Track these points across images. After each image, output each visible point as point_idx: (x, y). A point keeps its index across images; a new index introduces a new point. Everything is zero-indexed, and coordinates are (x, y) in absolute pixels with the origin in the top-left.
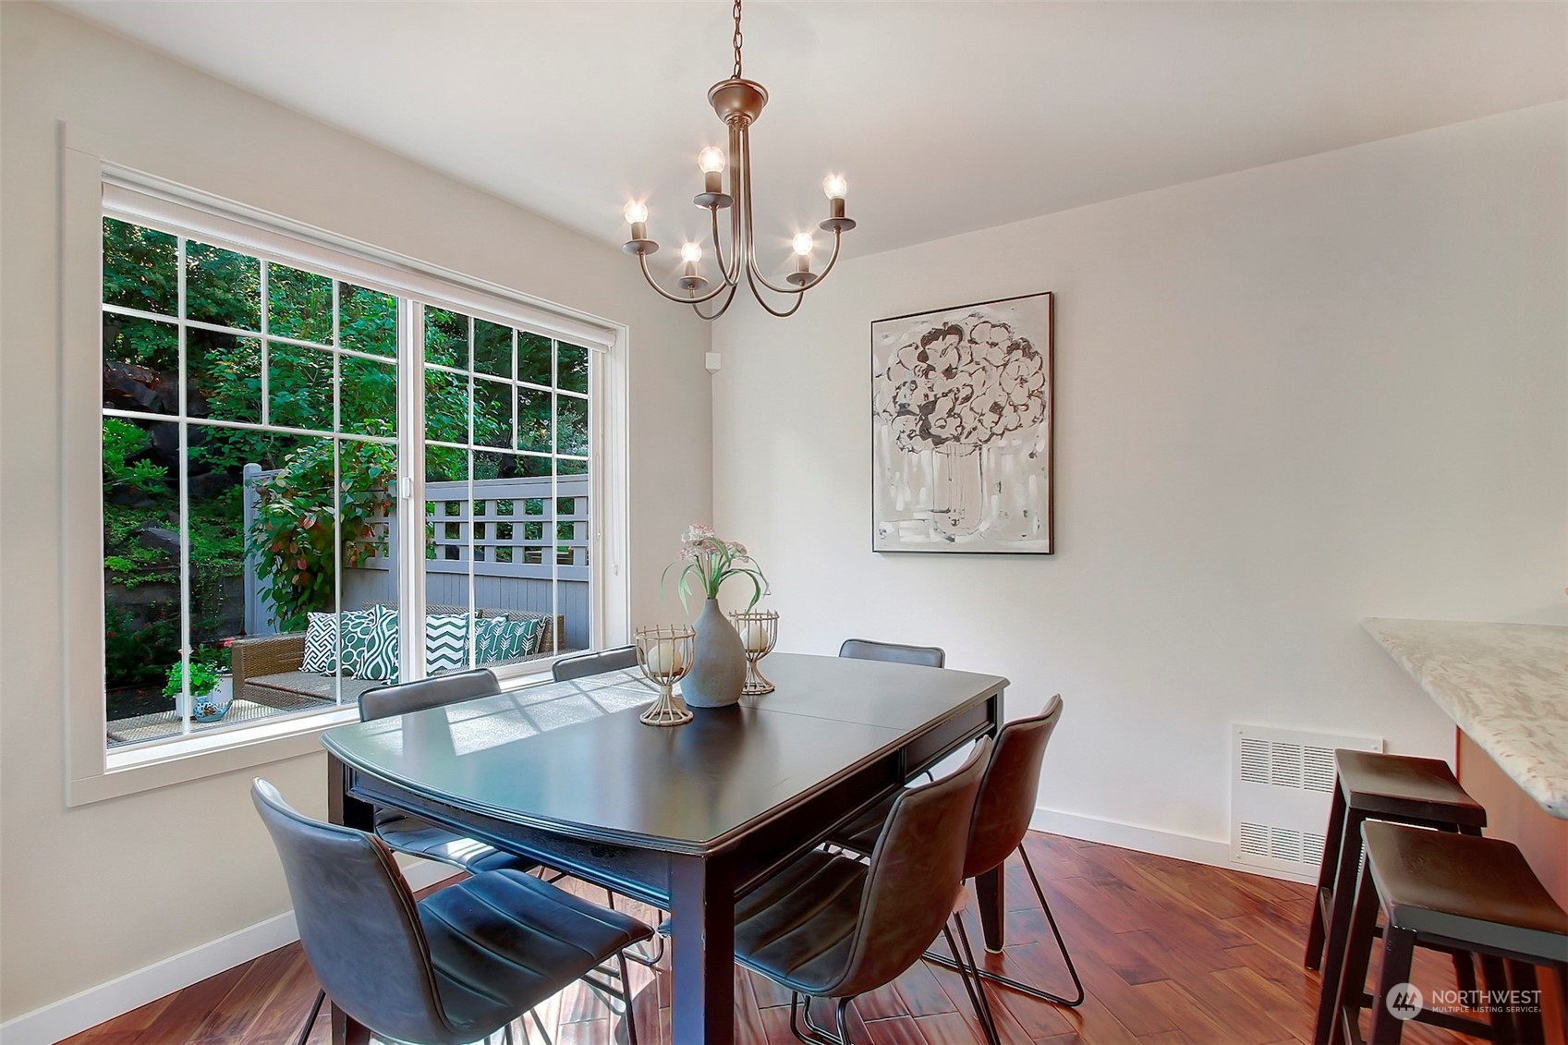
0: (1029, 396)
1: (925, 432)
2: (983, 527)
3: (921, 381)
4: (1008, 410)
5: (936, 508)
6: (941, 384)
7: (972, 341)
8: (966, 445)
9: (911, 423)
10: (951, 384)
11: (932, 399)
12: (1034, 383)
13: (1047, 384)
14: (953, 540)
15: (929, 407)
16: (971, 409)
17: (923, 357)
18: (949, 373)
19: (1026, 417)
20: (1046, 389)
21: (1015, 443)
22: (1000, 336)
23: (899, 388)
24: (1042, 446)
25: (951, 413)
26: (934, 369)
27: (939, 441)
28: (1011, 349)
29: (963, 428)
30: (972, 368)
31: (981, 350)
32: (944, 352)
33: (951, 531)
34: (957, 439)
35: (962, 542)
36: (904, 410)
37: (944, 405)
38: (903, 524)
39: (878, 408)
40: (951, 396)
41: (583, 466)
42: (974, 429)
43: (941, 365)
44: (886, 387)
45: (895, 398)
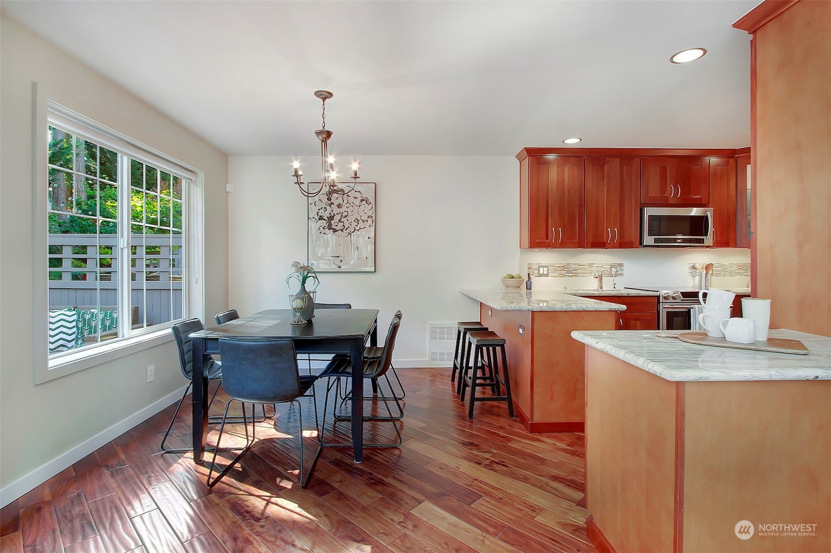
0: (368, 217)
1: (330, 227)
2: (352, 263)
3: (328, 208)
4: (361, 222)
5: (334, 256)
6: (336, 210)
7: (348, 196)
8: (345, 233)
9: (324, 223)
10: (340, 210)
11: (332, 215)
12: (370, 213)
13: (374, 214)
14: (340, 267)
15: (331, 218)
16: (347, 220)
17: (329, 199)
18: (339, 206)
19: (367, 224)
20: (374, 215)
21: (363, 233)
22: (358, 195)
23: (319, 210)
24: (372, 235)
25: (340, 221)
26: (333, 204)
27: (335, 231)
28: (362, 201)
29: (344, 227)
30: (348, 205)
31: (351, 199)
32: (337, 198)
33: (340, 264)
34: (342, 230)
35: (343, 268)
36: (321, 218)
37: (337, 218)
38: (320, 261)
39: (310, 216)
40: (340, 214)
41: (180, 233)
42: (349, 227)
43: (336, 203)
44: (314, 210)
45: (318, 213)
